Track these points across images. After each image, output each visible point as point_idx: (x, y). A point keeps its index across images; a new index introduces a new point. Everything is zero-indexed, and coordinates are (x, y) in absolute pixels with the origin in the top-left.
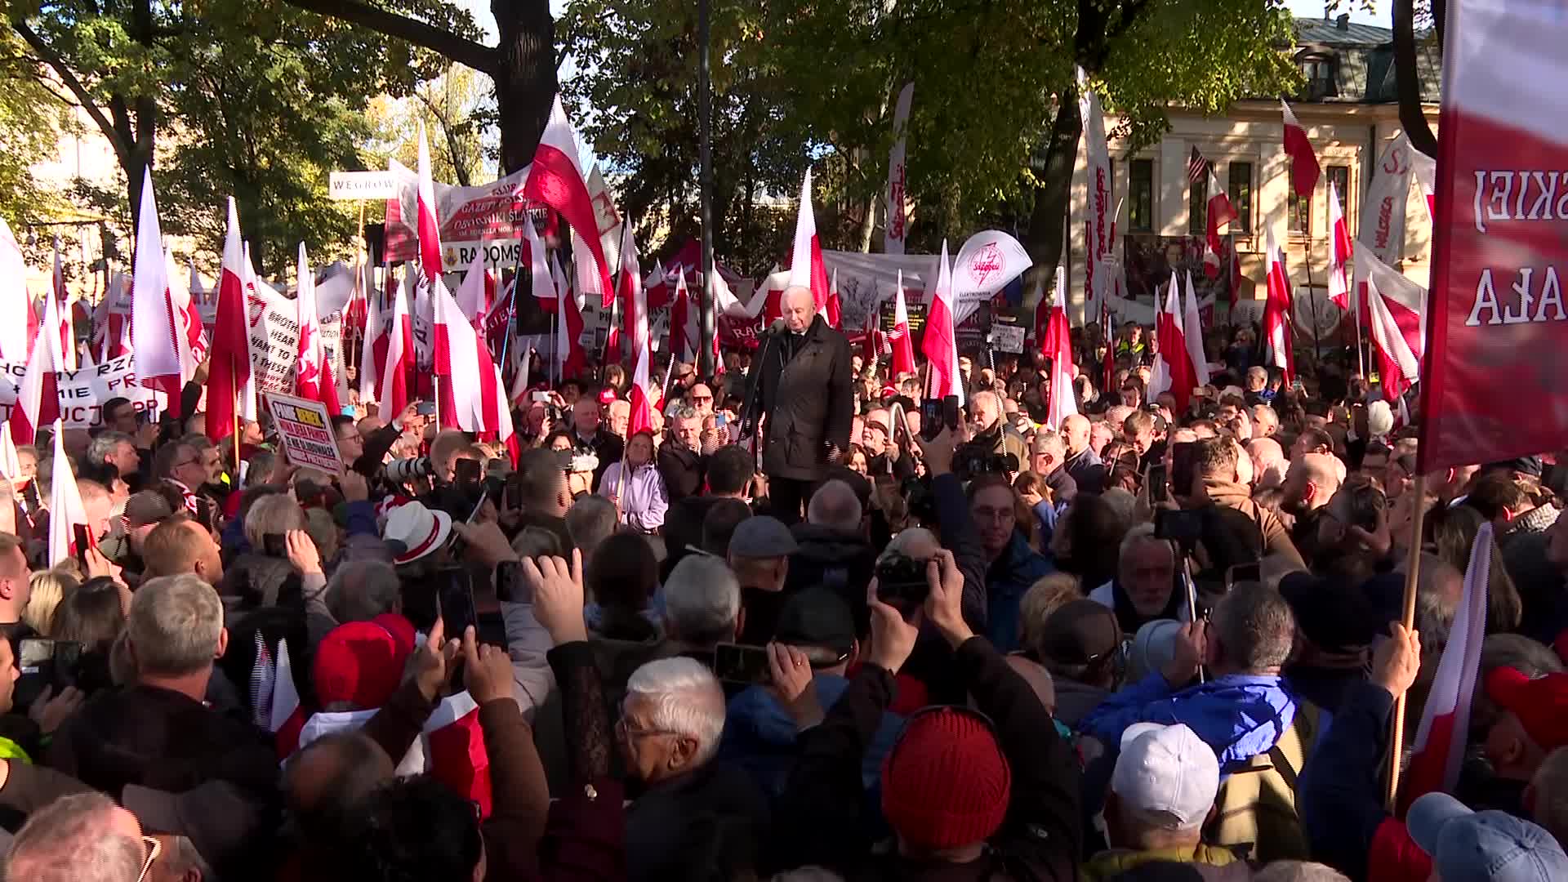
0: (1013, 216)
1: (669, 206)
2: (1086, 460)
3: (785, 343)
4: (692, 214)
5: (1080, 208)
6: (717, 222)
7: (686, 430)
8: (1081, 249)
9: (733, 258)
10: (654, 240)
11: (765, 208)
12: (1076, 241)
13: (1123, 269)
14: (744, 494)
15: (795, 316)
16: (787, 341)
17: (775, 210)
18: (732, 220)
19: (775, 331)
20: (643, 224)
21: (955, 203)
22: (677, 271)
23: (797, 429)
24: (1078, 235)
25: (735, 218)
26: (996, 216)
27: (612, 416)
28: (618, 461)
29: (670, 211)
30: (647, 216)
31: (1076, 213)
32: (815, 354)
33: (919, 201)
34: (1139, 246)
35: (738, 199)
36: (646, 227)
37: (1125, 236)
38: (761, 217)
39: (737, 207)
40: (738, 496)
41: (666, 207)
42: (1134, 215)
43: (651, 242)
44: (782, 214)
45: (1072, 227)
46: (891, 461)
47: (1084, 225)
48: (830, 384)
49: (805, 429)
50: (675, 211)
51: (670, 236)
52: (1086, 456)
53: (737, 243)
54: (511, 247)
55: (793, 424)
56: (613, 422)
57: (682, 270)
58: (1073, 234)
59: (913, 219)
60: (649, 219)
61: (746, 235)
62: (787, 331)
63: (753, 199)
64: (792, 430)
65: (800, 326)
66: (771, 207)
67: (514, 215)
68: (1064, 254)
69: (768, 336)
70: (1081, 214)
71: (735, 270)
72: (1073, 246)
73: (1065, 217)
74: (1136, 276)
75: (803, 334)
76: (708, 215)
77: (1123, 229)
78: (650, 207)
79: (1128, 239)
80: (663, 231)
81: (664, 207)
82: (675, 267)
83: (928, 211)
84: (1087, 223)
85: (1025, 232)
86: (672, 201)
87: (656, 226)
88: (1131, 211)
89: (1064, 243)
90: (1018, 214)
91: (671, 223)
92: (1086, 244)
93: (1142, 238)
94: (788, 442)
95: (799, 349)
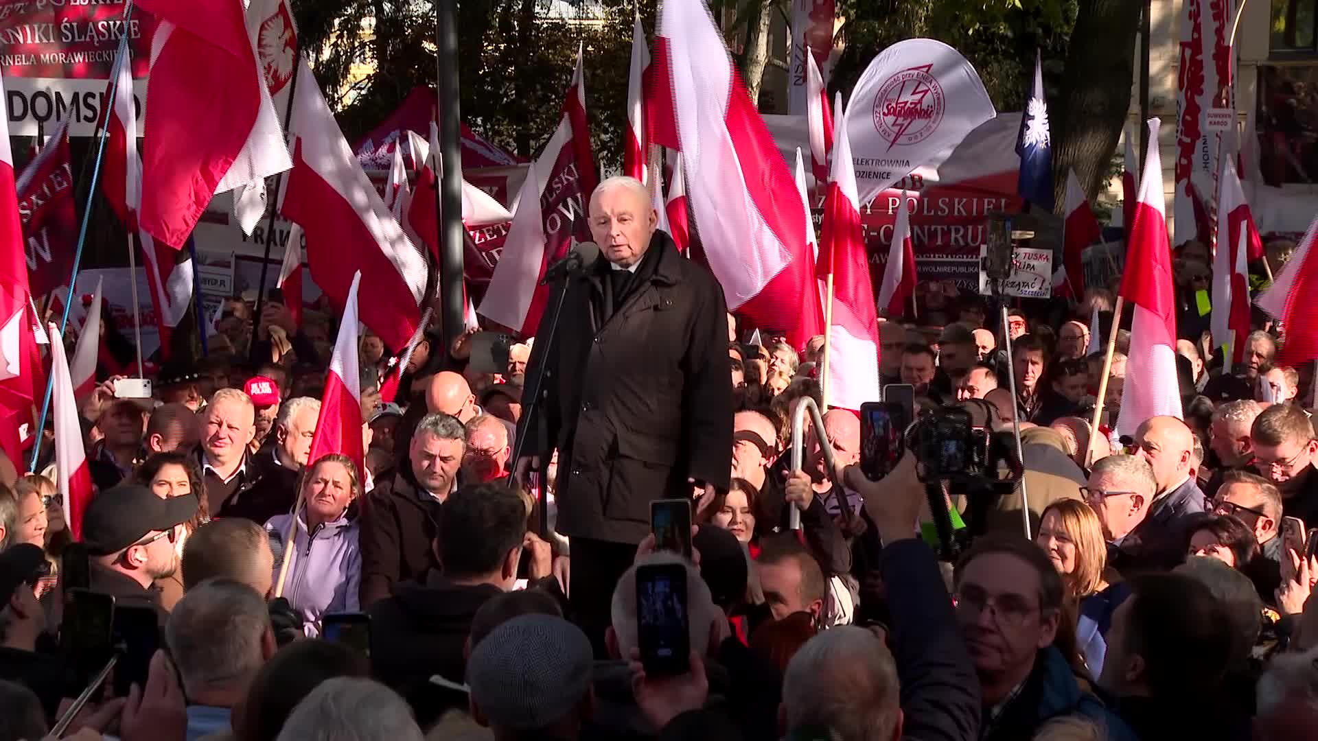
0: (1034, 34)
1: (374, 21)
2: (1180, 506)
3: (600, 287)
4: (420, 35)
5: (1171, 15)
6: (469, 54)
7: (432, 457)
8: (1171, 97)
9: (499, 123)
10: (346, 88)
11: (558, 27)
12: (1160, 82)
13: (1255, 134)
14: (506, 573)
15: (616, 228)
16: (603, 283)
17: (580, 30)
18: (497, 49)
19: (580, 266)
20: (326, 54)
21: (922, 13)
22: (391, 149)
23: (624, 449)
24: (1165, 69)
25: (502, 46)
26: (1003, 38)
27: (291, 427)
28: (286, 512)
29: (377, 31)
30: (333, 40)
31: (1163, 24)
32: (656, 308)
33: (852, 12)
34: (1289, 89)
35: (507, 10)
36: (330, 61)
37: (1258, 68)
38: (551, 44)
39: (506, 26)
40: (495, 579)
41: (368, 23)
42: (1281, 25)
43: (342, 91)
44: (592, 38)
45: (1153, 54)
46: (800, 508)
47: (1178, 49)
48: (685, 363)
49: (638, 446)
50: (387, 29)
51: (377, 80)
52: (1182, 497)
53: (506, 95)
54: (76, 95)
55: (615, 436)
56: (289, 440)
57: (398, 147)
58: (1155, 66)
59: (841, 45)
60: (335, 45)
61: (525, 81)
62: (603, 263)
63: (537, 9)
64: (614, 451)
65: (626, 252)
66: (572, 23)
67: (71, 30)
68: (1135, 108)
69: (566, 274)
70: (1172, 27)
71: (504, 148)
72: (1154, 91)
73: (1139, 36)
74: (1281, 147)
75: (632, 269)
76: (452, 41)
77: (1260, 52)
78: (337, 21)
79: (1266, 74)
80: (363, 69)
81: (365, 22)
82: (389, 140)
83: (872, 32)
84: (1184, 45)
85: (1059, 67)
86: (380, 10)
87: (350, 60)
88: (1275, 17)
89: (1135, 89)
90: (1048, 31)
91: (380, 54)
92: (1181, 86)
93: (1297, 72)
94: (605, 473)
95: (625, 299)
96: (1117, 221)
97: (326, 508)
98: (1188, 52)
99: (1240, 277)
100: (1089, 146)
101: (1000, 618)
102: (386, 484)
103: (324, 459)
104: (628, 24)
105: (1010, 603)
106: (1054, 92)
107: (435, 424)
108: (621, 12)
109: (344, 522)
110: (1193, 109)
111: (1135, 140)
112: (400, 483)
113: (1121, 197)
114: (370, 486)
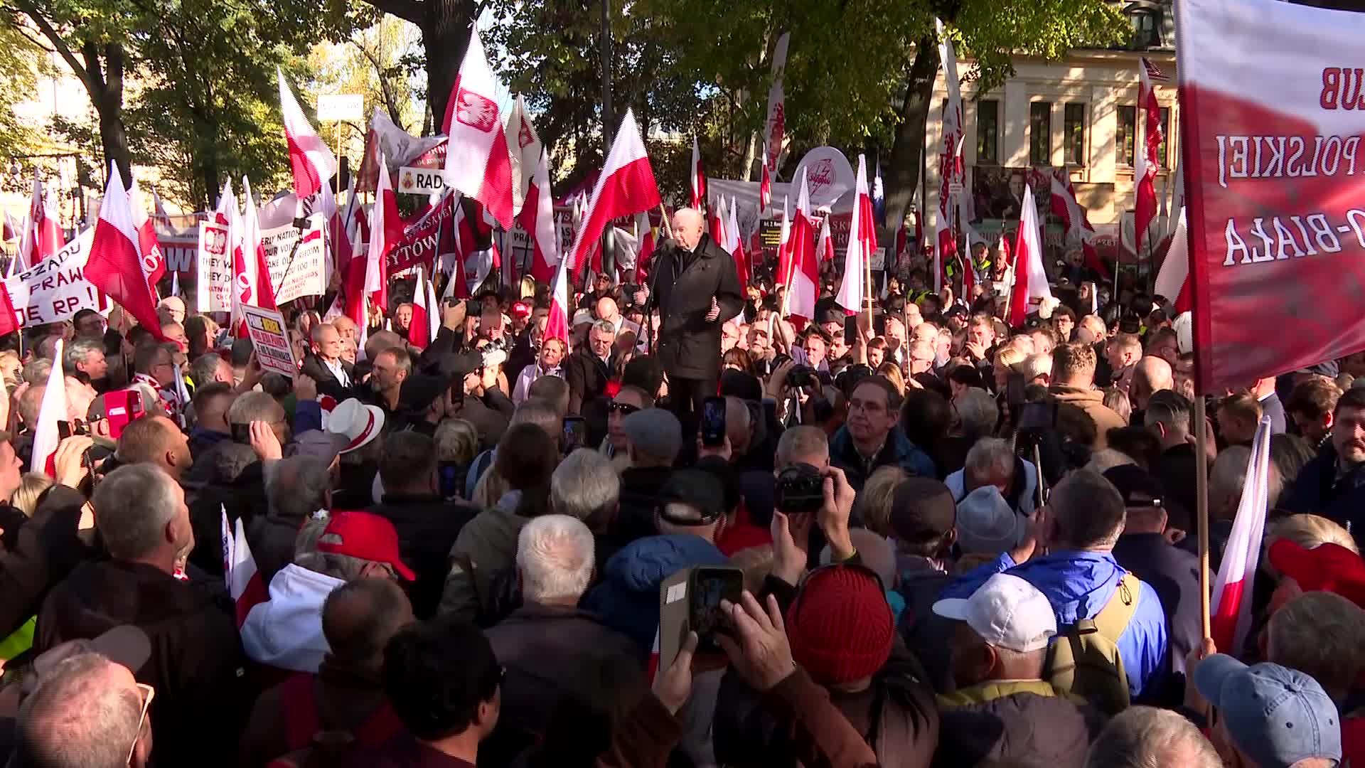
0: (876, 149)
1: (575, 141)
3: (677, 259)
4: (595, 147)
5: (935, 142)
7: (599, 341)
8: (936, 179)
10: (562, 170)
11: (659, 143)
12: (931, 171)
13: (971, 197)
16: (678, 257)
17: (668, 144)
20: (553, 156)
21: (826, 136)
23: (686, 334)
24: (933, 165)
26: (861, 150)
29: (576, 145)
30: (556, 149)
31: (932, 146)
32: (703, 269)
33: (794, 136)
34: (986, 176)
36: (554, 159)
37: (973, 168)
38: (655, 150)
41: (572, 141)
42: (981, 149)
43: (559, 172)
44: (674, 147)
45: (927, 159)
46: (769, 362)
47: (939, 157)
50: (581, 144)
51: (575, 167)
58: (928, 165)
59: (788, 151)
60: (557, 151)
63: (649, 134)
64: (682, 335)
66: (664, 141)
68: (920, 183)
70: (937, 148)
72: (928, 175)
73: (921, 150)
74: (983, 202)
75: (692, 251)
77: (970, 160)
78: (558, 140)
79: (976, 170)
80: (570, 162)
81: (570, 141)
83: (802, 145)
84: (942, 155)
85: (887, 163)
86: (577, 135)
87: (563, 158)
88: (978, 145)
89: (920, 173)
90: (881, 147)
91: (577, 154)
92: (941, 173)
93: (988, 169)
94: (678, 345)
95: (689, 264)
96: (913, 233)
97: (549, 362)
98: (944, 159)
99: (968, 260)
100: (900, 199)
101: (866, 412)
102: (578, 351)
103: (550, 339)
104: (690, 141)
105: (871, 406)
106: (884, 175)
107: (601, 325)
108: (688, 135)
109: (559, 368)
110: (946, 184)
111: (920, 197)
112: (585, 351)
113: (914, 223)
114: (570, 351)
